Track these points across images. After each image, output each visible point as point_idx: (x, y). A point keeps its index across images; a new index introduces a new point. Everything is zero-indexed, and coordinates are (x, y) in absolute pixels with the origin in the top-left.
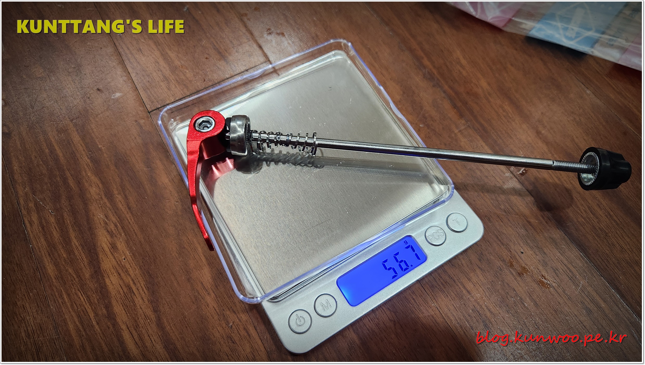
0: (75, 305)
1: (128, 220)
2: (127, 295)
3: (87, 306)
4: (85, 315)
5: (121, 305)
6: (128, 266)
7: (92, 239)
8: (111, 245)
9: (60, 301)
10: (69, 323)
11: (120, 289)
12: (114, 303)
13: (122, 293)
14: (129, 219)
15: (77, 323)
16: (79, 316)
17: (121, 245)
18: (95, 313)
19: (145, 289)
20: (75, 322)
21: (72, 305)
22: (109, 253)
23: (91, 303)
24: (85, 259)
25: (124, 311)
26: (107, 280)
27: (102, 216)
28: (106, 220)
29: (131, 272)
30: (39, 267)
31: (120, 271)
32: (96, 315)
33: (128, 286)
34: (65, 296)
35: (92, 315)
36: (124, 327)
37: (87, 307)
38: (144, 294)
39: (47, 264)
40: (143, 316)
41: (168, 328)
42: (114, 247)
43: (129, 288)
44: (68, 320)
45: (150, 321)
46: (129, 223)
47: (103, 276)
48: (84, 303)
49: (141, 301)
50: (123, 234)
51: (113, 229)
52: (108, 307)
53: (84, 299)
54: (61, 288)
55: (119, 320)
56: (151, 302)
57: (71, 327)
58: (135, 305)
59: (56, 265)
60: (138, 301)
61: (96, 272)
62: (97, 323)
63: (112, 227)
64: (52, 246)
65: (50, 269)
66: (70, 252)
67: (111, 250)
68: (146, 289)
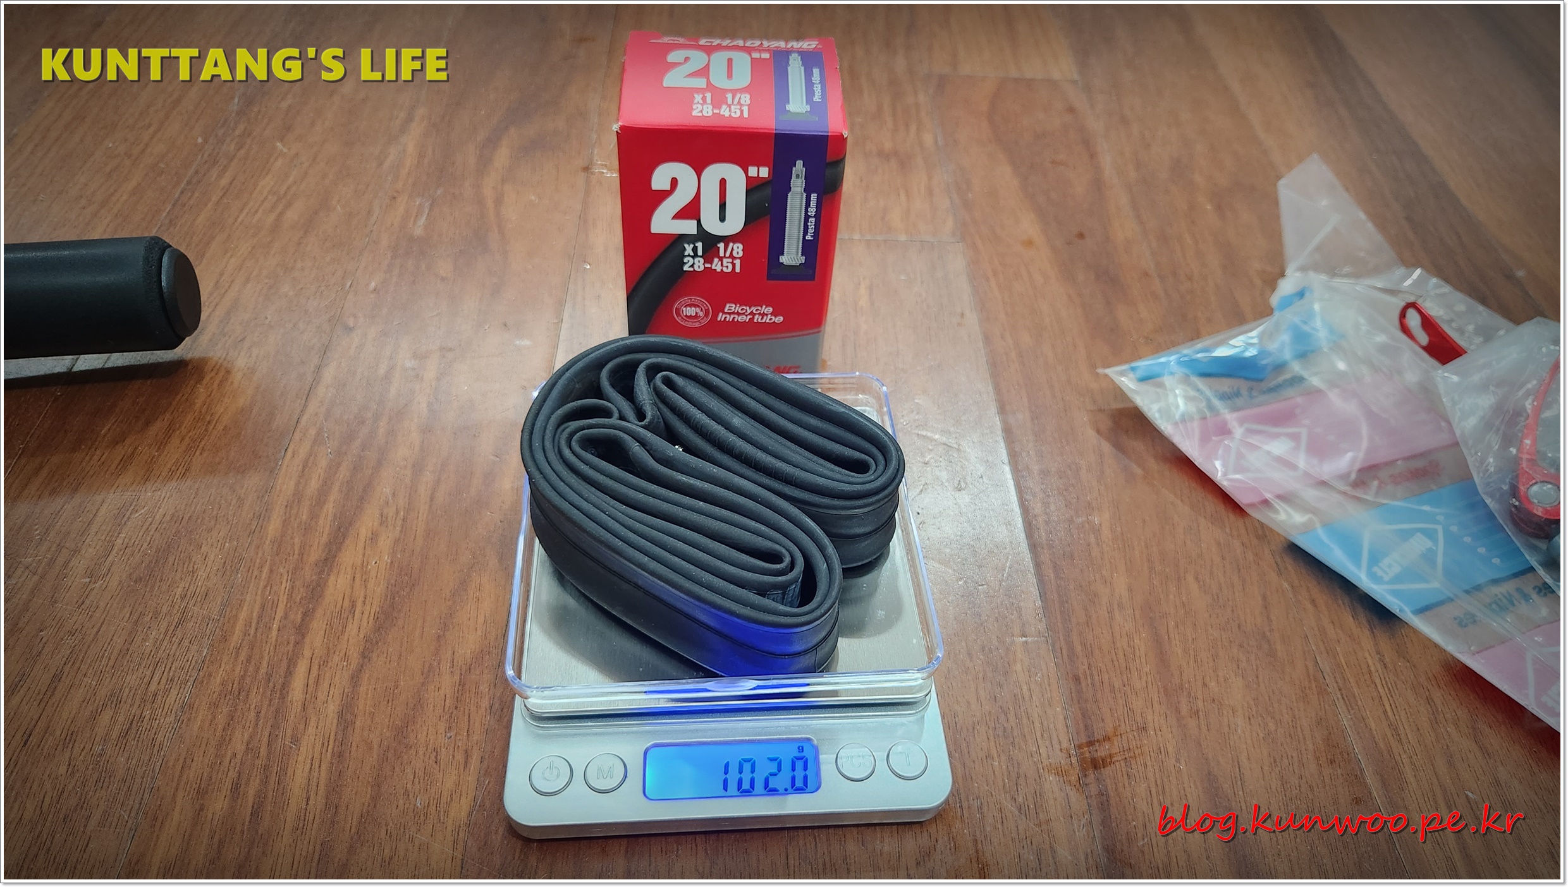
0: (269, 588)
1: (419, 512)
2: (343, 612)
3: (283, 599)
4: (272, 609)
5: (325, 622)
6: (373, 574)
7: (354, 514)
8: (372, 534)
9: (256, 573)
10: (245, 608)
11: (340, 599)
12: (319, 613)
13: (339, 606)
14: (421, 512)
15: (255, 614)
16: (263, 607)
17: (385, 542)
18: (286, 614)
19: (372, 618)
20: (252, 612)
21: (265, 587)
22: (361, 544)
23: (290, 596)
24: (325, 535)
25: (323, 632)
26: (332, 578)
27: (387, 490)
28: (390, 499)
29: (371, 585)
30: (262, 515)
31: (358, 576)
32: (286, 616)
33: (353, 601)
34: (266, 570)
35: (280, 613)
36: (307, 653)
37: (281, 600)
38: (365, 624)
39: (275, 517)
40: (342, 654)
41: (362, 690)
42: (374, 538)
43: (353, 605)
44: (246, 604)
45: (347, 666)
46: (418, 518)
47: (330, 570)
48: (282, 592)
49: (355, 631)
50: (398, 528)
51: (391, 514)
52: (308, 615)
53: (286, 588)
54: (269, 557)
55: (307, 640)
56: (367, 640)
57: (243, 615)
58: (343, 632)
59: (286, 523)
60: (352, 628)
61: (326, 560)
62: (279, 627)
63: (391, 511)
64: (298, 496)
65: (274, 526)
66: (314, 516)
67: (367, 542)
68: (374, 619)
